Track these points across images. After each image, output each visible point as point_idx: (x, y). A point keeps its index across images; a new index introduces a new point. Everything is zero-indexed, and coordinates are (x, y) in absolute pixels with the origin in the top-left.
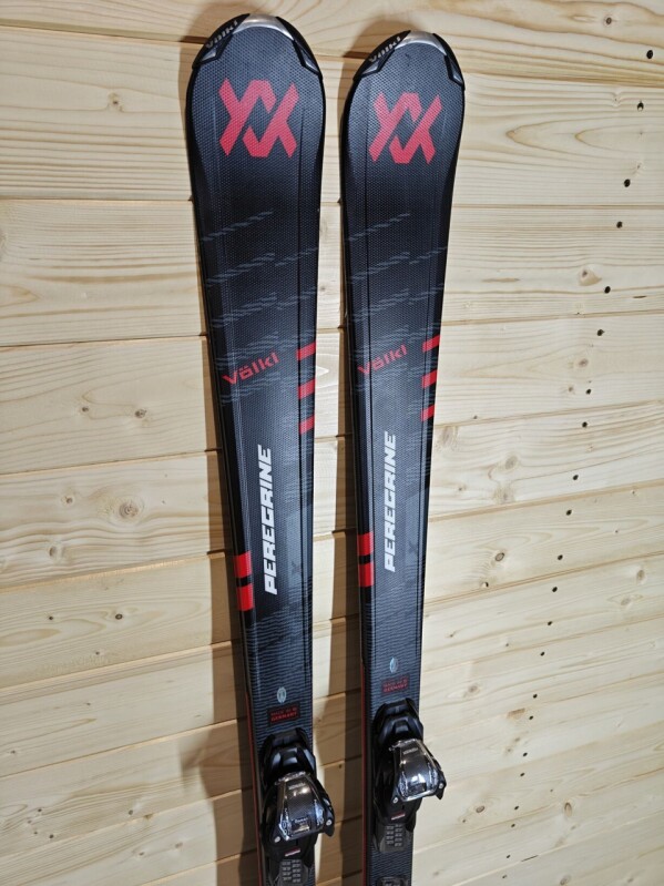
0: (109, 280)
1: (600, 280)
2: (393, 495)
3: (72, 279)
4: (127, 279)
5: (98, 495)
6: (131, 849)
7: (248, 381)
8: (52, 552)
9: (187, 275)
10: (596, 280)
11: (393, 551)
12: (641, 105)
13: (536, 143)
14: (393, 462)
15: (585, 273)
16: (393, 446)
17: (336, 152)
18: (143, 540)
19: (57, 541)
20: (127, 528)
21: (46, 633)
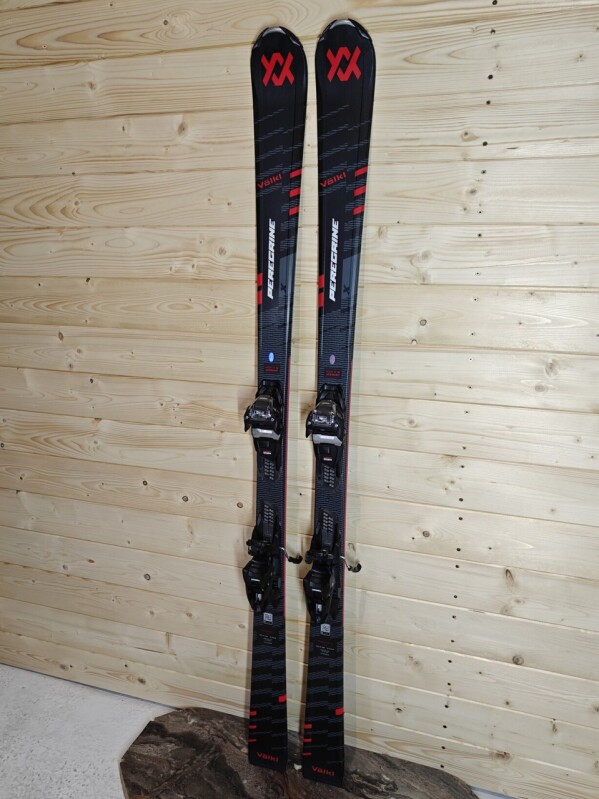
0: (221, 143)
1: (477, 138)
2: (336, 256)
3: (208, 143)
4: (227, 142)
5: (211, 242)
6: (213, 449)
7: (268, 187)
8: (193, 266)
9: (250, 140)
10: (475, 138)
11: (334, 289)
12: (493, 31)
13: (421, 62)
14: (337, 237)
15: (466, 134)
16: (337, 227)
17: (314, 80)
18: (228, 268)
19: (195, 261)
20: (222, 260)
21: (188, 307)
